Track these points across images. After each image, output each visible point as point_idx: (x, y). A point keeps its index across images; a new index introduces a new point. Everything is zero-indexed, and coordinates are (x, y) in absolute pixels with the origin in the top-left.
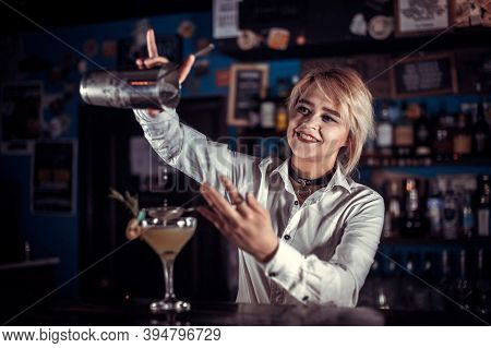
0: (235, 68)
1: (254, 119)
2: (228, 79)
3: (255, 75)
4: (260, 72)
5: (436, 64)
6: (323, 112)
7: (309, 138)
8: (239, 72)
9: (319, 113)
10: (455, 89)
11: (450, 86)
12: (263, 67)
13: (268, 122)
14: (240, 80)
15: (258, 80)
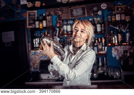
0: (28, 12)
1: (34, 26)
2: (26, 15)
3: (34, 14)
4: (35, 13)
5: (81, 9)
6: (81, 30)
7: (78, 36)
8: (29, 13)
9: (80, 30)
10: (86, 15)
11: (85, 14)
12: (36, 11)
13: (37, 27)
14: (29, 15)
15: (34, 15)
